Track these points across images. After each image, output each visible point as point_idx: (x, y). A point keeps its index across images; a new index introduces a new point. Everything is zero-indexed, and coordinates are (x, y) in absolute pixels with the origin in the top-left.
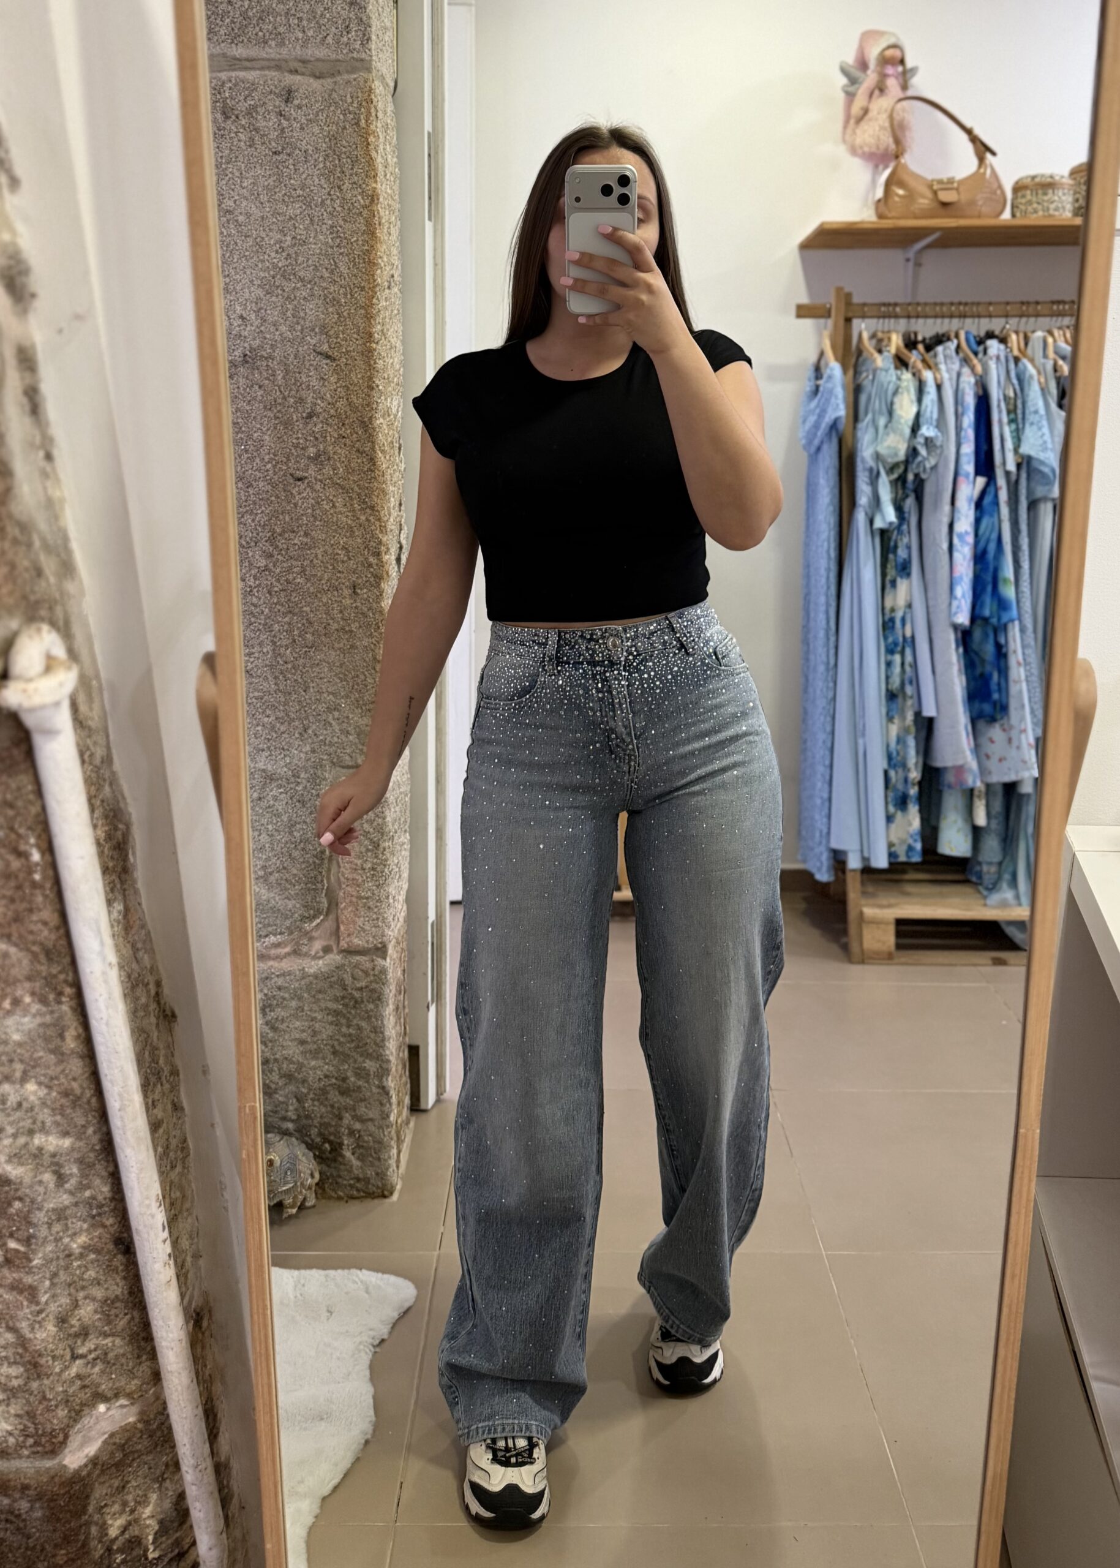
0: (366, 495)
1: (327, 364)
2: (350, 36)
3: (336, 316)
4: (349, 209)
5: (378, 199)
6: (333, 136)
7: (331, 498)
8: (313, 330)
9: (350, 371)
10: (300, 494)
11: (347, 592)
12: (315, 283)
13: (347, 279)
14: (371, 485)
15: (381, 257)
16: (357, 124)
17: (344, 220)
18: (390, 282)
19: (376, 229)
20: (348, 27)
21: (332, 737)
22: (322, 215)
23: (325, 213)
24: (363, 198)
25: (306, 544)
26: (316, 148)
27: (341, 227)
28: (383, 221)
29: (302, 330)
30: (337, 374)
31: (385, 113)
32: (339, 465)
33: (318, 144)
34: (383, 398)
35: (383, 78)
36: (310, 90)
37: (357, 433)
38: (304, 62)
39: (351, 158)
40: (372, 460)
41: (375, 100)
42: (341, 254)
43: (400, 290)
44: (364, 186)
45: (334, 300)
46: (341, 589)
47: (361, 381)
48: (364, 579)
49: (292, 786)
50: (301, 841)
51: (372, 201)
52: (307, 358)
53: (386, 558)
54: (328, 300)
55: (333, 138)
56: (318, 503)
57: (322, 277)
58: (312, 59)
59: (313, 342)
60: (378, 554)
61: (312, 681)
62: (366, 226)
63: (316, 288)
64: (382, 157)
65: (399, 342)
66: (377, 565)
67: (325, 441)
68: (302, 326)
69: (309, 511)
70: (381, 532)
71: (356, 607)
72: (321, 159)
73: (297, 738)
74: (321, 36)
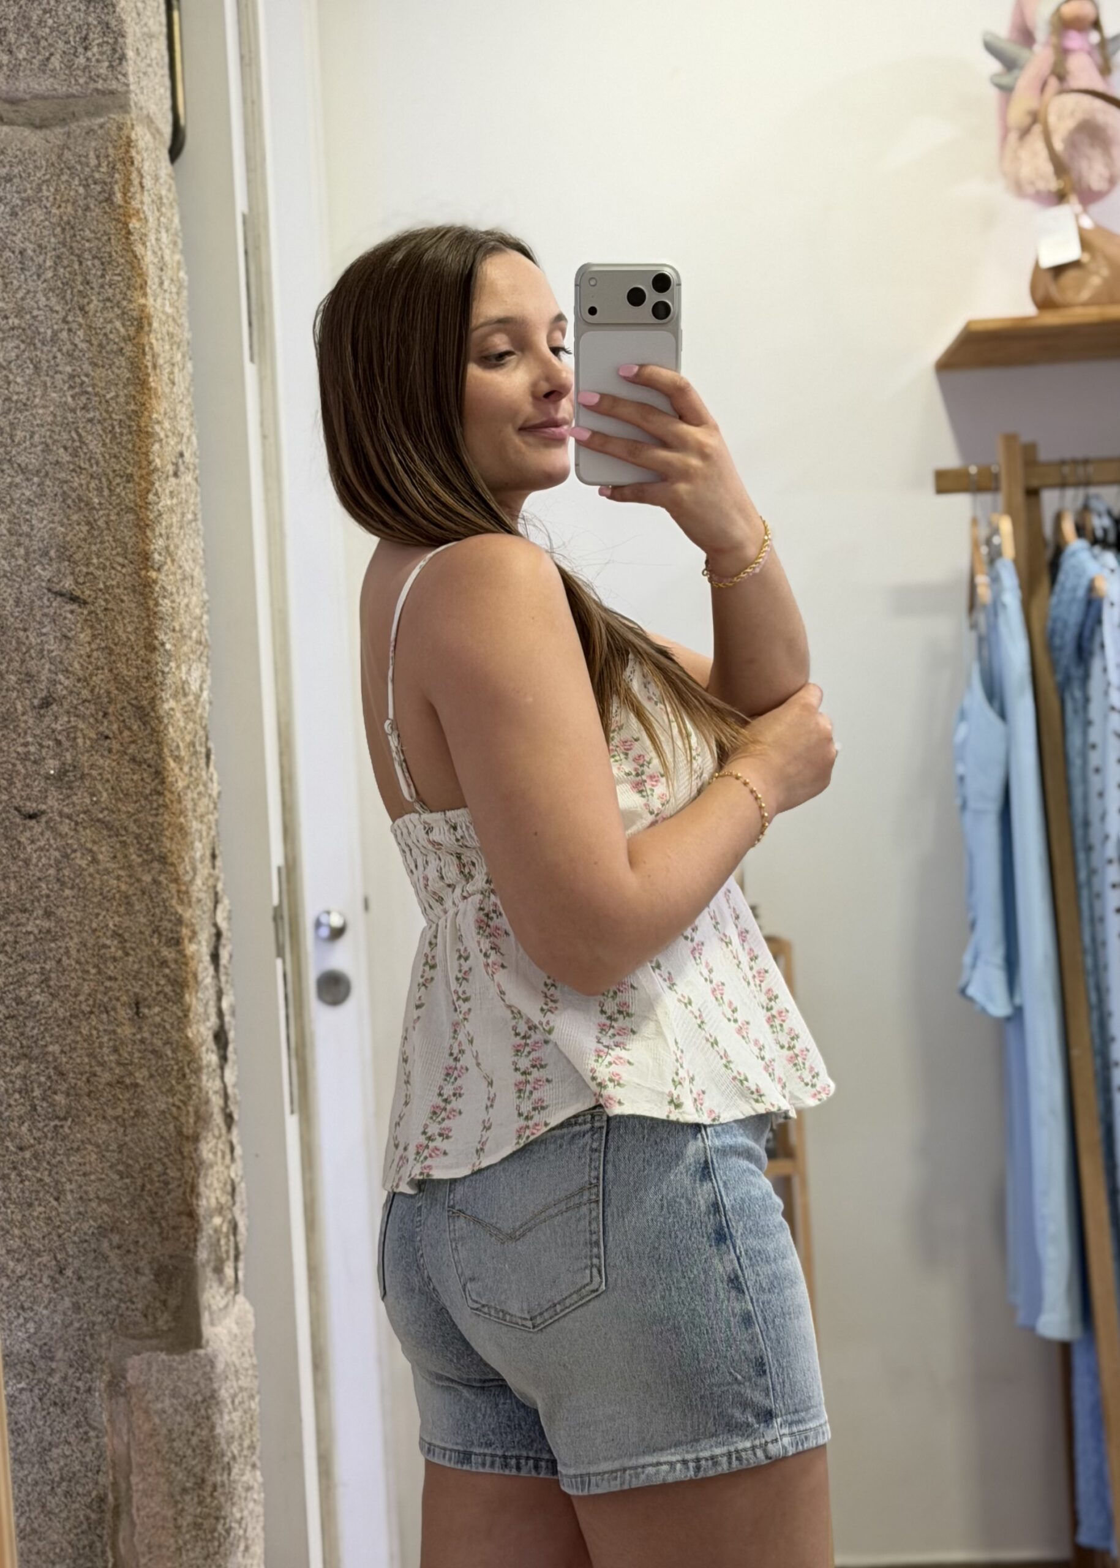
0: (150, 838)
1: (72, 612)
2: (89, 54)
3: (85, 528)
4: (100, 345)
5: (150, 325)
6: (68, 223)
7: (89, 845)
8: (46, 554)
9: (114, 620)
10: (33, 842)
11: (124, 1013)
12: (47, 474)
13: (102, 463)
14: (159, 819)
15: (158, 422)
16: (109, 200)
17: (95, 365)
18: (176, 464)
19: (148, 375)
20: (85, 38)
21: (109, 1282)
22: (55, 357)
23: (59, 355)
24: (123, 325)
25: (49, 931)
26: (40, 246)
27: (87, 375)
28: (161, 361)
29: (27, 554)
30: (92, 627)
31: (156, 178)
32: (99, 787)
33: (42, 237)
34: (173, 664)
35: (149, 121)
36: (25, 149)
37: (130, 729)
38: (13, 102)
39: (100, 259)
40: (159, 774)
41: (137, 159)
42: (90, 420)
43: (196, 480)
44: (125, 303)
45: (80, 499)
46: (114, 1009)
47: (133, 638)
48: (155, 988)
49: (41, 1375)
50: (62, 1479)
51: (140, 328)
52: (38, 603)
53: (191, 948)
54: (69, 502)
55: (67, 226)
56: (66, 856)
57: (57, 462)
58: (28, 97)
59: (46, 575)
60: (176, 942)
61: (70, 1181)
62: (130, 371)
63: (48, 482)
64: (154, 253)
65: (198, 569)
66: (176, 961)
67: (74, 746)
68: (27, 549)
69: (52, 871)
70: (181, 901)
71: (143, 1041)
72: (49, 263)
73: (46, 1286)
74: (40, 57)
